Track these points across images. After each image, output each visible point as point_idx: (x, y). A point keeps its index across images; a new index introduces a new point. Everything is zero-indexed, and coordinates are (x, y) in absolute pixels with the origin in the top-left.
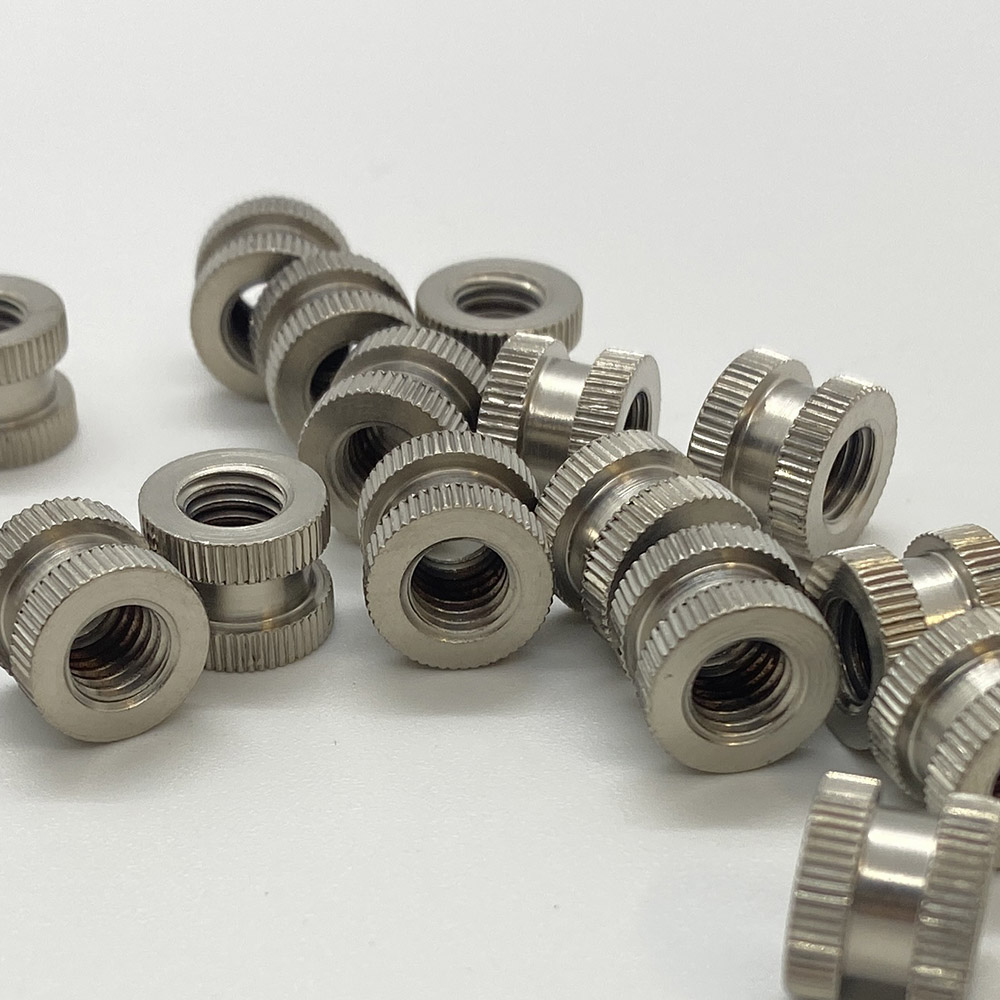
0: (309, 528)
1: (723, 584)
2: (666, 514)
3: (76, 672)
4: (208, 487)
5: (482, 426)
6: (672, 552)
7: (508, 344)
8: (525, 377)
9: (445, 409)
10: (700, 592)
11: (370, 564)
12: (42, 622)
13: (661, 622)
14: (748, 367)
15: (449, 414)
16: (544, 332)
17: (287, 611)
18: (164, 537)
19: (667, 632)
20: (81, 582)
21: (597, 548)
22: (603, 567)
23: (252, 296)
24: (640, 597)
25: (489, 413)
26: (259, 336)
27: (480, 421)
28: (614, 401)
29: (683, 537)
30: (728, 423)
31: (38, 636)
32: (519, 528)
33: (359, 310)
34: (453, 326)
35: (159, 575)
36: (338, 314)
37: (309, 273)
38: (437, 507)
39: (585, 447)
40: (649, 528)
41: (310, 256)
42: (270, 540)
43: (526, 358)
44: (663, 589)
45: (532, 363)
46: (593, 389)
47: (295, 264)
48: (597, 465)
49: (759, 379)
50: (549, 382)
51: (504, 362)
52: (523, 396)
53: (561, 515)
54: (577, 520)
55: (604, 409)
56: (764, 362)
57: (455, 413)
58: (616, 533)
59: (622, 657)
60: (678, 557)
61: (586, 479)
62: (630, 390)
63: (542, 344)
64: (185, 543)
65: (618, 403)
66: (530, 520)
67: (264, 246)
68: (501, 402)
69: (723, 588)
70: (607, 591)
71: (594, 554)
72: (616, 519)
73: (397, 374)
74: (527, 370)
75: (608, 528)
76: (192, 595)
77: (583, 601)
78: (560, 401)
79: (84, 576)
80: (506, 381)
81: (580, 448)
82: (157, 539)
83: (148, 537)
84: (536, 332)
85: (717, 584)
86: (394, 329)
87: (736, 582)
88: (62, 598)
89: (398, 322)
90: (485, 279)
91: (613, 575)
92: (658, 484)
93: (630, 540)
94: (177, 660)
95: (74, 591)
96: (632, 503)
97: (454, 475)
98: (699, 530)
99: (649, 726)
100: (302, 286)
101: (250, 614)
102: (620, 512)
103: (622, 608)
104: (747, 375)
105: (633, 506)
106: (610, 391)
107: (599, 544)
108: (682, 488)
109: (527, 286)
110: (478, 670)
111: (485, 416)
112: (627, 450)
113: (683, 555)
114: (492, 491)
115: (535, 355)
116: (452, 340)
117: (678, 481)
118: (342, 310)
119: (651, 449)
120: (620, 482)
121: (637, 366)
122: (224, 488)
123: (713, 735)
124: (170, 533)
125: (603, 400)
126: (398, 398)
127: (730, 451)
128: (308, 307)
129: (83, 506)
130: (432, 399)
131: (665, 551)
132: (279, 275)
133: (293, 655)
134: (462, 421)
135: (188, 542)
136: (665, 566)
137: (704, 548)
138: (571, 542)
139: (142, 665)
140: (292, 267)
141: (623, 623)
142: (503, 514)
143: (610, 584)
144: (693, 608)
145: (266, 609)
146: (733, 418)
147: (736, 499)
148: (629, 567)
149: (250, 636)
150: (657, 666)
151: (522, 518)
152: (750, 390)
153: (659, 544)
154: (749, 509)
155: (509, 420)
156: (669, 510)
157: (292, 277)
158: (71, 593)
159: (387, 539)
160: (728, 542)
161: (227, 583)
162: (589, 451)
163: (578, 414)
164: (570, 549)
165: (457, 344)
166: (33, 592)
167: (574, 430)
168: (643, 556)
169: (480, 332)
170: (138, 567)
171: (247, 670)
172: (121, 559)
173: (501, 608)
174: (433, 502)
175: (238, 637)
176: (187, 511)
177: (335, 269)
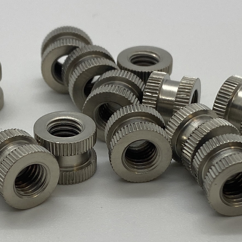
0: (91, 137)
1: (233, 154)
2: (211, 131)
3: (17, 186)
4: (55, 124)
5: (144, 102)
6: (214, 144)
7: (151, 75)
8: (158, 86)
9: (132, 97)
10: (225, 157)
11: (112, 148)
12: (7, 170)
13: (212, 167)
14: (232, 82)
15: (133, 99)
16: (161, 71)
17: (82, 165)
18: (43, 141)
19: (214, 170)
20: (20, 157)
21: (187, 142)
22: (190, 149)
23: (62, 60)
24: (204, 158)
25: (146, 98)
26: (65, 73)
27: (143, 101)
28: (188, 94)
29: (217, 139)
30: (226, 100)
31: (6, 175)
32: (162, 136)
33: (101, 65)
34: (131, 69)
35: (45, 154)
36: (94, 66)
37: (83, 52)
38: (135, 130)
39: (181, 109)
40: (205, 135)
41: (82, 47)
42: (79, 141)
43: (158, 80)
44: (211, 156)
45: (160, 81)
46: (181, 90)
47: (77, 49)
48: (185, 115)
49: (236, 86)
50: (165, 87)
51: (150, 81)
52: (158, 92)
53: (174, 131)
54: (179, 133)
55: (185, 96)
56: (237, 80)
57: (135, 98)
58: (194, 137)
59: (197, 178)
60: (216, 145)
61: (182, 120)
62: (193, 90)
63: (163, 75)
64: (51, 143)
65: (189, 94)
66: (165, 133)
67: (66, 43)
68: (150, 94)
69: (233, 155)
70: (191, 156)
71: (186, 144)
72: (193, 133)
73: (116, 86)
74: (159, 84)
75: (191, 136)
76: (55, 160)
77: (182, 159)
78: (170, 93)
79: (21, 155)
80: (151, 87)
81: (179, 109)
82: (41, 142)
83: (38, 141)
84: (158, 71)
85: (230, 154)
86: (113, 71)
87: (237, 153)
88: (14, 162)
89: (114, 69)
90: (139, 53)
91: (193, 151)
92: (207, 121)
93: (199, 140)
94: (49, 181)
95: (18, 160)
96: (198, 127)
97: (138, 119)
98: (222, 136)
99: (208, 201)
100: (80, 57)
101: (70, 165)
102: (195, 130)
103: (197, 162)
104: (232, 84)
105: (199, 128)
106: (187, 90)
107: (188, 141)
108: (215, 122)
109: (154, 55)
110: (146, 183)
111: (145, 99)
112: (195, 110)
113: (218, 144)
114: (152, 124)
115: (161, 79)
116: (133, 74)
117: (213, 120)
118: (95, 65)
119: (203, 109)
120: (193, 121)
121: (195, 82)
122: (60, 124)
123: (229, 204)
124: (46, 140)
125: (185, 93)
126: (117, 94)
127: (227, 109)
128: (83, 64)
129: (18, 132)
130: (128, 94)
131: (212, 143)
132: (72, 53)
133: (85, 179)
134: (138, 101)
135: (52, 142)
136: (212, 148)
137: (225, 142)
138: (177, 140)
139: (37, 183)
140: (76, 50)
141: (198, 167)
142: (156, 132)
143: (192, 154)
144: (223, 162)
145: (75, 164)
146: (228, 99)
147: (233, 126)
148: (199, 148)
149: (71, 173)
150: (212, 181)
151: (163, 133)
152: (233, 89)
153: (209, 141)
154: (237, 129)
155: (153, 100)
156: (212, 130)
157: (77, 54)
158: (17, 161)
159: (118, 141)
160: (233, 140)
161: (65, 155)
162: (183, 110)
163: (176, 98)
164: (177, 142)
165: (134, 75)
166: (4, 160)
167: (175, 103)
168: (204, 145)
169: (140, 71)
170: (38, 151)
171: (69, 184)
172: (32, 149)
173: (154, 162)
174: (133, 128)
175: (67, 173)
176: (49, 132)
177: (91, 51)
